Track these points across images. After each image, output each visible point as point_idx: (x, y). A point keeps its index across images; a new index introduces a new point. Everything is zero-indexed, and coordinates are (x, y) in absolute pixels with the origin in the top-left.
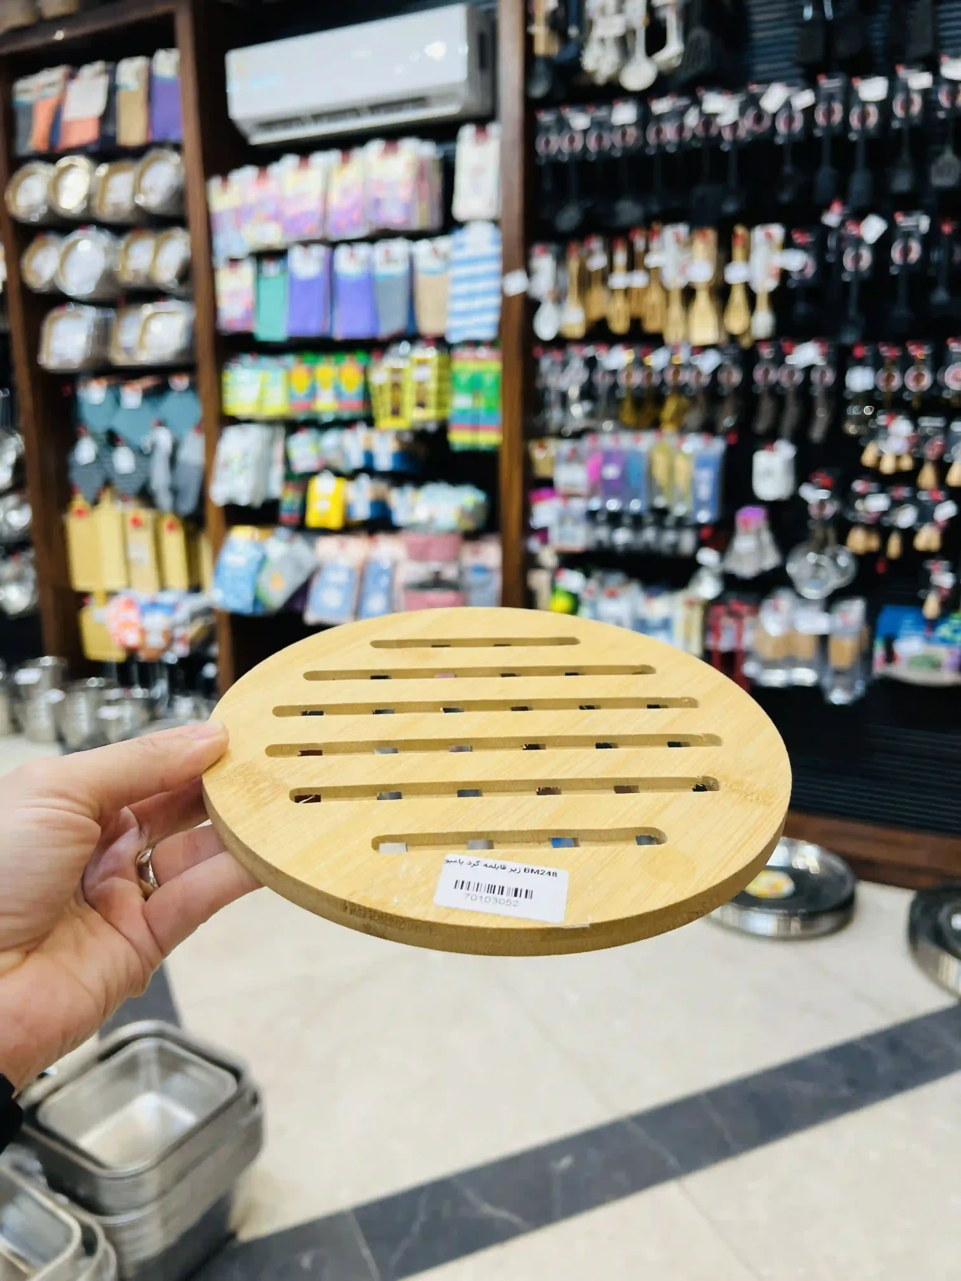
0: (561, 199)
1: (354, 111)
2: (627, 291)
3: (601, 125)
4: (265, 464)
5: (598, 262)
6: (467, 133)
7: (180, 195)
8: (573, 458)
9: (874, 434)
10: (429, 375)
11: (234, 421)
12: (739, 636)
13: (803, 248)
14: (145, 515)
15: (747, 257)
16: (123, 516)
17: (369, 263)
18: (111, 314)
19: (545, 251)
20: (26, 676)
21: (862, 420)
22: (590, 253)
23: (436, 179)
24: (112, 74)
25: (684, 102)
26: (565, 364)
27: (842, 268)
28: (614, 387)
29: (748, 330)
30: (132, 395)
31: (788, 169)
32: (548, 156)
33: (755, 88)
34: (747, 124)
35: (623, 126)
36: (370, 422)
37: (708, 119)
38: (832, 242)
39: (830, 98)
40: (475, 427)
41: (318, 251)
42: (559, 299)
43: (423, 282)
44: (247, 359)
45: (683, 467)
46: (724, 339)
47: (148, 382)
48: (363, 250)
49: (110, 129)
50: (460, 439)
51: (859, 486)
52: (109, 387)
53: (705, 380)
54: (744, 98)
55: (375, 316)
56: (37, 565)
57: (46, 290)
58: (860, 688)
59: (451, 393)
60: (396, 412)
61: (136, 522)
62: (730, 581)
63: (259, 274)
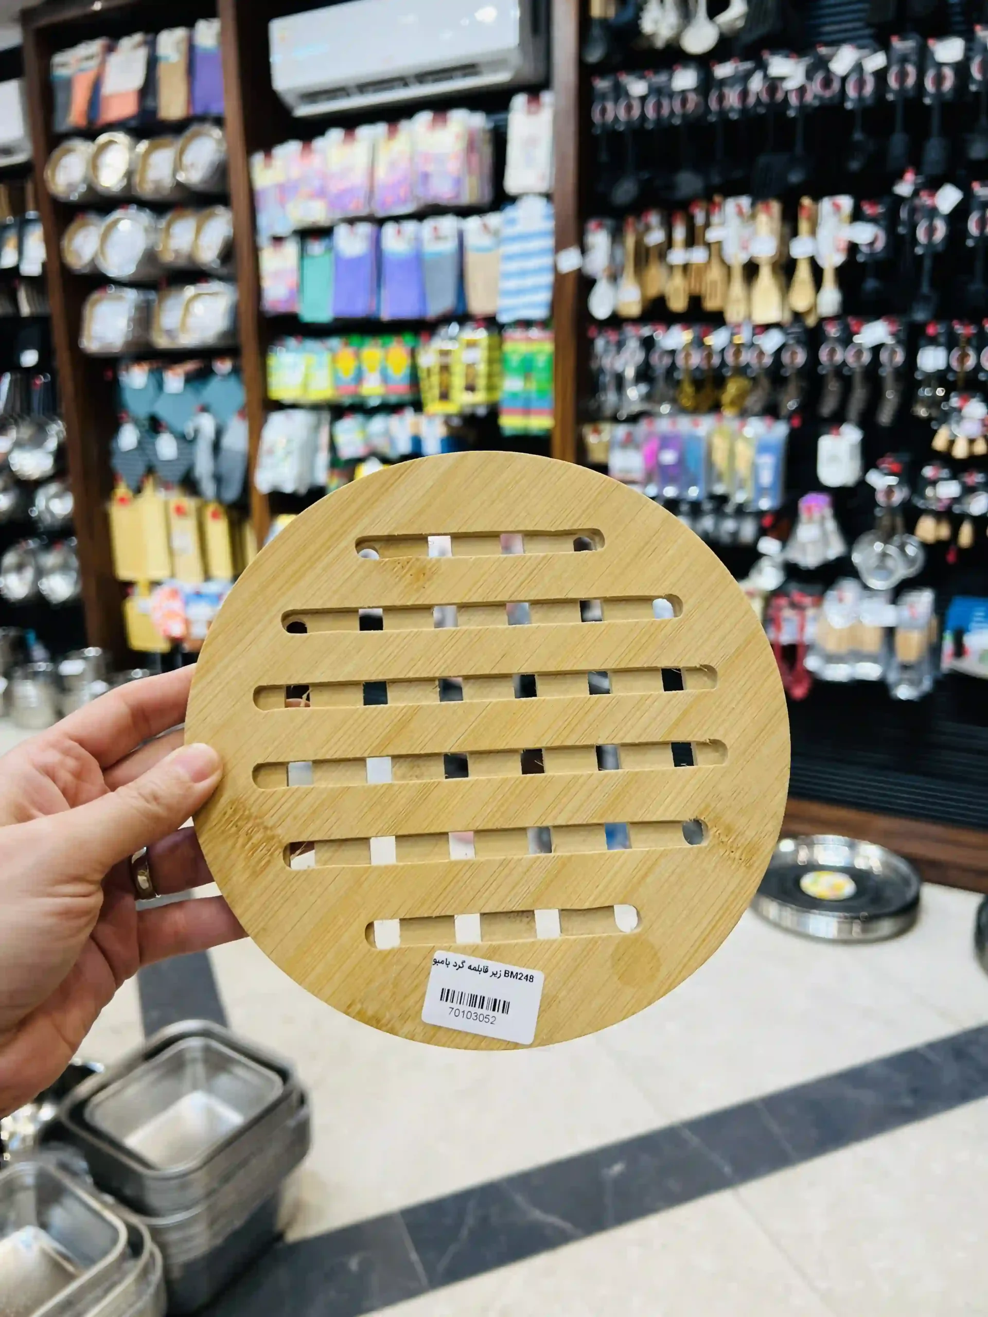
0: (616, 172)
1: (403, 81)
2: (686, 268)
3: (660, 92)
4: (311, 450)
5: (656, 237)
6: (519, 101)
7: (221, 171)
8: (629, 442)
9: (945, 417)
10: (479, 356)
11: (279, 406)
12: (802, 628)
13: (873, 220)
14: (189, 503)
15: (813, 232)
16: (166, 505)
17: (418, 240)
18: (152, 296)
19: (600, 226)
20: (71, 667)
21: (934, 403)
22: (648, 228)
23: (487, 151)
24: (152, 45)
25: (748, 65)
26: (620, 345)
27: (914, 241)
28: (673, 367)
29: (813, 308)
30: (174, 380)
31: (858, 136)
32: (604, 125)
33: (823, 50)
34: (815, 87)
35: (683, 92)
36: (418, 406)
37: (773, 84)
38: (904, 214)
39: (904, 60)
40: (527, 411)
41: (364, 229)
42: (614, 278)
43: (472, 259)
44: (292, 342)
45: (744, 452)
46: (786, 317)
47: (190, 366)
48: (410, 227)
49: (149, 103)
50: (510, 423)
51: (928, 472)
52: (152, 371)
53: (768, 361)
54: (812, 61)
55: (423, 297)
56: (79, 552)
57: (86, 271)
58: (927, 685)
59: (502, 374)
60: (445, 396)
61: (180, 511)
62: (792, 571)
63: (303, 254)
